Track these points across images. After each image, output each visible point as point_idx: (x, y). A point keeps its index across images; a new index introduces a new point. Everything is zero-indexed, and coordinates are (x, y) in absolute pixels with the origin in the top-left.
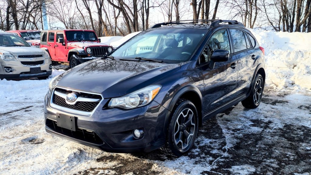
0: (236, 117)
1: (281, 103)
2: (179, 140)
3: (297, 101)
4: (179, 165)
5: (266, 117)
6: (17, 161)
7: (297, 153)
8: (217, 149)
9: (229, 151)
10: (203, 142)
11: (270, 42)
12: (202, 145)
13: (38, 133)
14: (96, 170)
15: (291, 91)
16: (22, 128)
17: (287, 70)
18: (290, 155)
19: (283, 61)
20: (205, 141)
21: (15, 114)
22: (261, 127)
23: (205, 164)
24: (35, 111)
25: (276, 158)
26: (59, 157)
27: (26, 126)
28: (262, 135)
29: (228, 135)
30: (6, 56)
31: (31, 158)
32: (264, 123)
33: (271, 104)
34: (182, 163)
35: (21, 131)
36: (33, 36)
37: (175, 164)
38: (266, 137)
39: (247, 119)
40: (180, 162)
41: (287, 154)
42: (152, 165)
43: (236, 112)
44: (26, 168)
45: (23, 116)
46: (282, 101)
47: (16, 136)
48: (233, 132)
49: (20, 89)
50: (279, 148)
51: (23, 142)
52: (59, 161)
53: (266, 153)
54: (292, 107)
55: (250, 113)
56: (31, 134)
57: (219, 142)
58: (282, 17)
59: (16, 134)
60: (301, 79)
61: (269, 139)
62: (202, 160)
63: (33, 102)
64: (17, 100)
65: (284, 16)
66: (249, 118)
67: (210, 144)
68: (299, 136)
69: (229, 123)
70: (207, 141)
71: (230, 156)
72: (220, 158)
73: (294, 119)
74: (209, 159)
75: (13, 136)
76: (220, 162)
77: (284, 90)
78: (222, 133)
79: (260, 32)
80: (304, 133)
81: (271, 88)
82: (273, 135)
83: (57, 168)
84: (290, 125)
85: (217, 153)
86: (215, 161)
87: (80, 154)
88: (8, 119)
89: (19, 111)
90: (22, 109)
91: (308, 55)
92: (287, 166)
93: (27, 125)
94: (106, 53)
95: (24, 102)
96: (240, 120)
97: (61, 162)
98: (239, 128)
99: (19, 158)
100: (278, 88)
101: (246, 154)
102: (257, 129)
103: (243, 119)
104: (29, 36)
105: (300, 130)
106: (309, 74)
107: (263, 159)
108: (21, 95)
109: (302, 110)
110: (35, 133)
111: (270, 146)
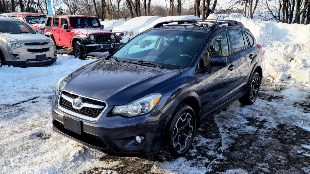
0: (232, 114)
1: (277, 99)
2: (177, 142)
3: (292, 97)
4: (177, 167)
5: (261, 115)
6: (27, 158)
7: (288, 157)
8: (213, 150)
9: (225, 154)
10: (200, 141)
11: (269, 33)
12: (199, 145)
13: (44, 127)
14: (100, 170)
15: (287, 85)
16: (30, 121)
17: (284, 62)
18: (281, 159)
19: (281, 54)
20: (201, 141)
21: (23, 105)
22: (256, 127)
23: (201, 167)
24: (42, 102)
25: (268, 162)
26: (65, 155)
27: (34, 120)
28: (256, 136)
29: (224, 134)
30: (13, 44)
31: (39, 155)
32: (259, 121)
33: (267, 100)
34: (179, 165)
35: (29, 124)
36: (38, 20)
37: (173, 166)
38: (260, 137)
39: (243, 116)
40: (178, 163)
41: (278, 158)
42: (152, 166)
43: (233, 108)
44: (34, 166)
45: (30, 108)
46: (278, 97)
47: (24, 130)
48: (228, 131)
49: (27, 78)
50: (271, 151)
51: (31, 137)
52: (66, 159)
53: (259, 156)
54: (287, 104)
55: (246, 110)
56: (38, 128)
57: (215, 143)
58: (282, 6)
59: (25, 127)
60: (298, 73)
61: (263, 140)
62: (199, 162)
63: (39, 93)
64: (24, 90)
65: (284, 5)
66: (245, 116)
67: (207, 145)
68: (291, 137)
69: (226, 120)
70: (204, 141)
71: (225, 158)
72: (216, 160)
73: (287, 119)
74: (205, 162)
75: (21, 130)
76: (215, 165)
77: (280, 84)
78: (218, 132)
79: (259, 22)
80: (296, 134)
81: (267, 81)
82: (267, 136)
83: (63, 167)
84: (284, 124)
85: (212, 155)
86: (210, 164)
87: (84, 152)
88: (17, 111)
89: (27, 102)
90: (29, 100)
91: (305, 49)
92: (278, 171)
93: (34, 118)
94: (109, 40)
95: (31, 92)
96: (236, 118)
97: (67, 160)
98: (234, 127)
99: (28, 155)
100: (274, 81)
101: (240, 157)
102: (252, 129)
103: (239, 117)
104: (34, 20)
105: (293, 131)
106: (305, 68)
107: (256, 162)
108: (28, 84)
109: (296, 107)
110: (42, 128)
111: (263, 148)
